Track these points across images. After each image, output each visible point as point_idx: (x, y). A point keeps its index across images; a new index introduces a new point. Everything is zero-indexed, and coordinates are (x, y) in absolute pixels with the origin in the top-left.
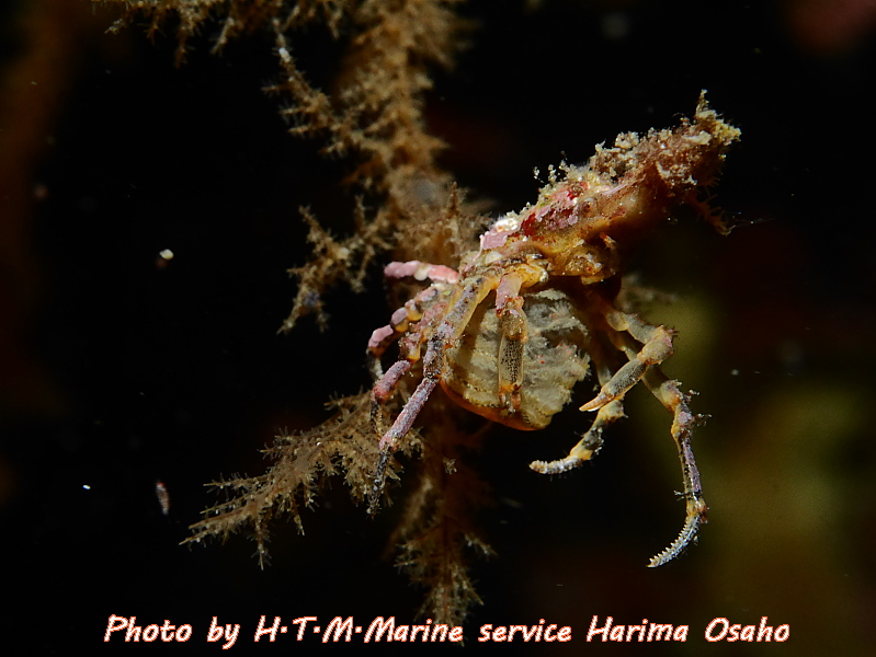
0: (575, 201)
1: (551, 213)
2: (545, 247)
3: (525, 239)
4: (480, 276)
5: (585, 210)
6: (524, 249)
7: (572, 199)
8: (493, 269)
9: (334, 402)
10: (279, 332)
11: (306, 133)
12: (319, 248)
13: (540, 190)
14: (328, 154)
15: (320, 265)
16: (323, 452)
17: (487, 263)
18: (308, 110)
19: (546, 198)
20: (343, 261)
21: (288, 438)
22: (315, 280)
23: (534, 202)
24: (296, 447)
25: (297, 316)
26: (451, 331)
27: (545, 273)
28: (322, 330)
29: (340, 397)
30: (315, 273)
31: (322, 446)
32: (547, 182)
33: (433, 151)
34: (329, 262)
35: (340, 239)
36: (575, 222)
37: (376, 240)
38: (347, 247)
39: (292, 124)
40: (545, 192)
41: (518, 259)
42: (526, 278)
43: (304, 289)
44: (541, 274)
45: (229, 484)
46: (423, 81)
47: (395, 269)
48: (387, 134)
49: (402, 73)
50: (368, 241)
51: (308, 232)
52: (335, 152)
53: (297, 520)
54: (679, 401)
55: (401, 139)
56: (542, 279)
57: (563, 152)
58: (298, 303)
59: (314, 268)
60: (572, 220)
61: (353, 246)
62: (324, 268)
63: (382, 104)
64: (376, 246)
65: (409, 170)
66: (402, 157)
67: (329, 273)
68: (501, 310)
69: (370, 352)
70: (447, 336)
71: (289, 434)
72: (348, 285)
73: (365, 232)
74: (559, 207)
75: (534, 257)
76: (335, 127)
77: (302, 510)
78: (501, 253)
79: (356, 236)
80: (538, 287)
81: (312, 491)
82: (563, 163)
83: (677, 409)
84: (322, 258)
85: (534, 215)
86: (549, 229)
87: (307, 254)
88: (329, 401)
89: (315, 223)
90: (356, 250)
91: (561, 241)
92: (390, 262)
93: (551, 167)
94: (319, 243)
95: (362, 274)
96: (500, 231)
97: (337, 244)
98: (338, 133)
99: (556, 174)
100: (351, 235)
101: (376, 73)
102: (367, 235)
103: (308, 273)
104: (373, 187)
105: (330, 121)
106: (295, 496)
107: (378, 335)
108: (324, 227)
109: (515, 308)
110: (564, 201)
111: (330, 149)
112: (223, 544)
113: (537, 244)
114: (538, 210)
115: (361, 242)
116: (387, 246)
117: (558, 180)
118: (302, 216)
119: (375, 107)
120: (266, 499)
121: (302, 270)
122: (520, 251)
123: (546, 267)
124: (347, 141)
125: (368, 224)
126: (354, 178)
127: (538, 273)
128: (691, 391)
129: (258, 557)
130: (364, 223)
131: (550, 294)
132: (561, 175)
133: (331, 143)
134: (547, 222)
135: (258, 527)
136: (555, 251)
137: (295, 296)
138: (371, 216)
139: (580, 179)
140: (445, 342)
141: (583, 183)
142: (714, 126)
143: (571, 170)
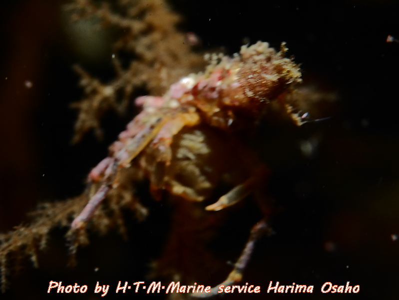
0: (219, 83)
2: (199, 105)
7: (218, 80)
42: (187, 121)
68: (156, 144)
78: (178, 102)
109: (164, 145)
140: (119, 163)
141: (228, 71)
142: (284, 69)
143: (225, 59)
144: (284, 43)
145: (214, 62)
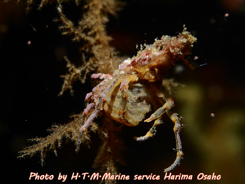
0: (147, 56)
1: (140, 60)
2: (137, 70)
3: (132, 67)
4: (117, 78)
5: (150, 60)
6: (131, 70)
7: (146, 56)
8: (121, 76)
9: (73, 116)
10: (58, 95)
11: (67, 34)
12: (70, 69)
13: (138, 52)
14: (74, 41)
15: (71, 75)
16: (66, 131)
17: (120, 74)
18: (68, 27)
19: (139, 55)
20: (78, 74)
21: (56, 126)
22: (69, 79)
23: (136, 56)
24: (58, 129)
25: (63, 90)
26: (105, 95)
27: (137, 78)
28: (72, 95)
29: (74, 114)
30: (69, 77)
31: (66, 129)
32: (140, 50)
33: (108, 41)
34: (74, 74)
35: (77, 67)
36: (147, 63)
37: (89, 67)
38: (80, 69)
39: (62, 31)
40: (139, 52)
41: (129, 74)
42: (131, 79)
43: (66, 82)
44: (136, 78)
45: (35, 140)
46: (106, 19)
47: (94, 76)
48: (94, 35)
49: (99, 17)
50: (87, 68)
51: (67, 64)
52: (76, 40)
53: (55, 151)
54: (177, 120)
55: (98, 37)
56: (136, 80)
57: (145, 41)
58: (64, 87)
59: (69, 75)
60: (146, 62)
61: (82, 69)
62: (72, 76)
63: (92, 26)
64: (89, 69)
65: (101, 46)
66: (98, 42)
67: (74, 77)
68: (121, 89)
69: (86, 101)
70: (104, 97)
71: (56, 125)
72: (80, 81)
73: (85, 65)
74: (143, 58)
75: (134, 73)
76: (76, 32)
77: (57, 149)
78: (125, 71)
79: (83, 66)
80: (135, 82)
81: (61, 142)
82: (145, 44)
83: (176, 122)
84: (72, 73)
85: (135, 60)
86: (139, 65)
87: (66, 71)
88: (71, 115)
89: (69, 62)
90: (83, 70)
91: (142, 69)
92: (93, 74)
93: (141, 45)
94: (70, 67)
95: (85, 78)
96: (125, 64)
97: (76, 68)
98: (77, 34)
99: (143, 47)
100: (81, 66)
101: (90, 16)
102: (86, 66)
103: (67, 77)
104: (89, 51)
105: (75, 30)
106: (55, 144)
107: (88, 95)
108: (72, 63)
109: (126, 89)
110: (144, 56)
111: (74, 39)
112: (31, 158)
113: (135, 69)
114: (136, 58)
115: (84, 68)
116: (93, 69)
117: (143, 49)
118: (65, 59)
119: (90, 27)
120: (45, 145)
121: (65, 76)
122: (130, 71)
123: (138, 76)
124: (80, 37)
125: (86, 62)
126: (83, 49)
127: (135, 78)
128: (181, 117)
129: (41, 162)
130: (85, 62)
131: (139, 85)
132: (144, 48)
133: (75, 37)
134: (139, 62)
135: (42, 153)
136: (141, 72)
137: (63, 84)
138: (87, 60)
139: (150, 49)
140: (103, 99)
141: (150, 51)
142: (188, 37)
143: (147, 46)
144: (184, 25)
145: (142, 49)
